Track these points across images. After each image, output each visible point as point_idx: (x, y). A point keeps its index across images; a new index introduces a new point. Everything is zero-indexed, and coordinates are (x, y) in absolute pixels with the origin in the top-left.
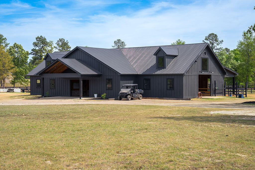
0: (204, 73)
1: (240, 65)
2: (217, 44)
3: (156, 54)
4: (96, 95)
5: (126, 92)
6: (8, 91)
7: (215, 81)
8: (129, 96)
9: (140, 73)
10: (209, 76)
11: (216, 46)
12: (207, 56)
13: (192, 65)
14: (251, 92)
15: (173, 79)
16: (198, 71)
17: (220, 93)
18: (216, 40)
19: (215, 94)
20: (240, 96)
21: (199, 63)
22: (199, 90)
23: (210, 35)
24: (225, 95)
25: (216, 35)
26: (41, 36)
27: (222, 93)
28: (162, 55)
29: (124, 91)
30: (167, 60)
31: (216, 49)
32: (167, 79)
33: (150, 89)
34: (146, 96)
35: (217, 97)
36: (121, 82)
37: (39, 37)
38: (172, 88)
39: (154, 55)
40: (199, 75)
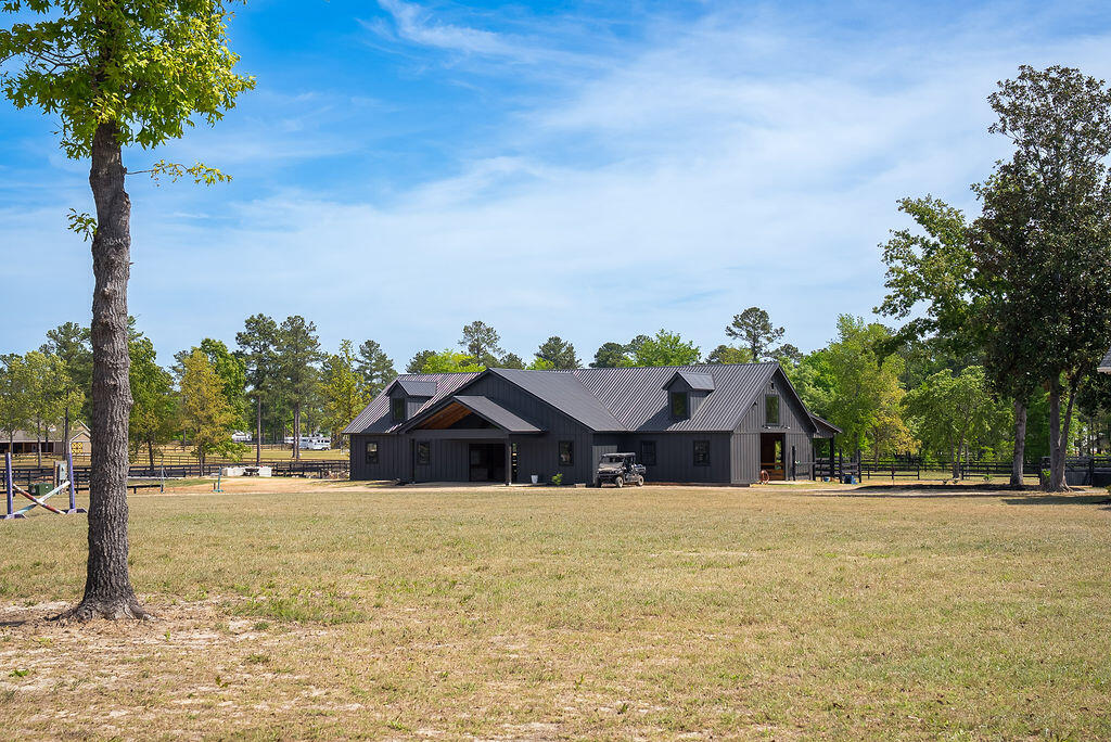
0: (771, 429)
1: (837, 404)
2: (768, 339)
3: (667, 387)
4: (534, 478)
5: (613, 470)
6: (245, 475)
7: (793, 448)
8: (619, 479)
9: (632, 428)
10: (781, 437)
11: (766, 345)
12: (776, 392)
13: (746, 414)
14: (869, 475)
15: (708, 442)
16: (759, 426)
17: (804, 474)
18: (766, 328)
19: (794, 475)
20: (848, 481)
21: (762, 409)
22: (762, 468)
23: (747, 314)
24: (814, 479)
25: (763, 313)
26: (261, 315)
27: (808, 474)
28: (683, 390)
29: (606, 467)
30: (693, 400)
31: (766, 354)
32: (694, 442)
33: (655, 464)
34: (650, 479)
35: (797, 483)
36: (596, 449)
37: (255, 317)
38: (706, 461)
39: (663, 388)
40: (761, 434)
